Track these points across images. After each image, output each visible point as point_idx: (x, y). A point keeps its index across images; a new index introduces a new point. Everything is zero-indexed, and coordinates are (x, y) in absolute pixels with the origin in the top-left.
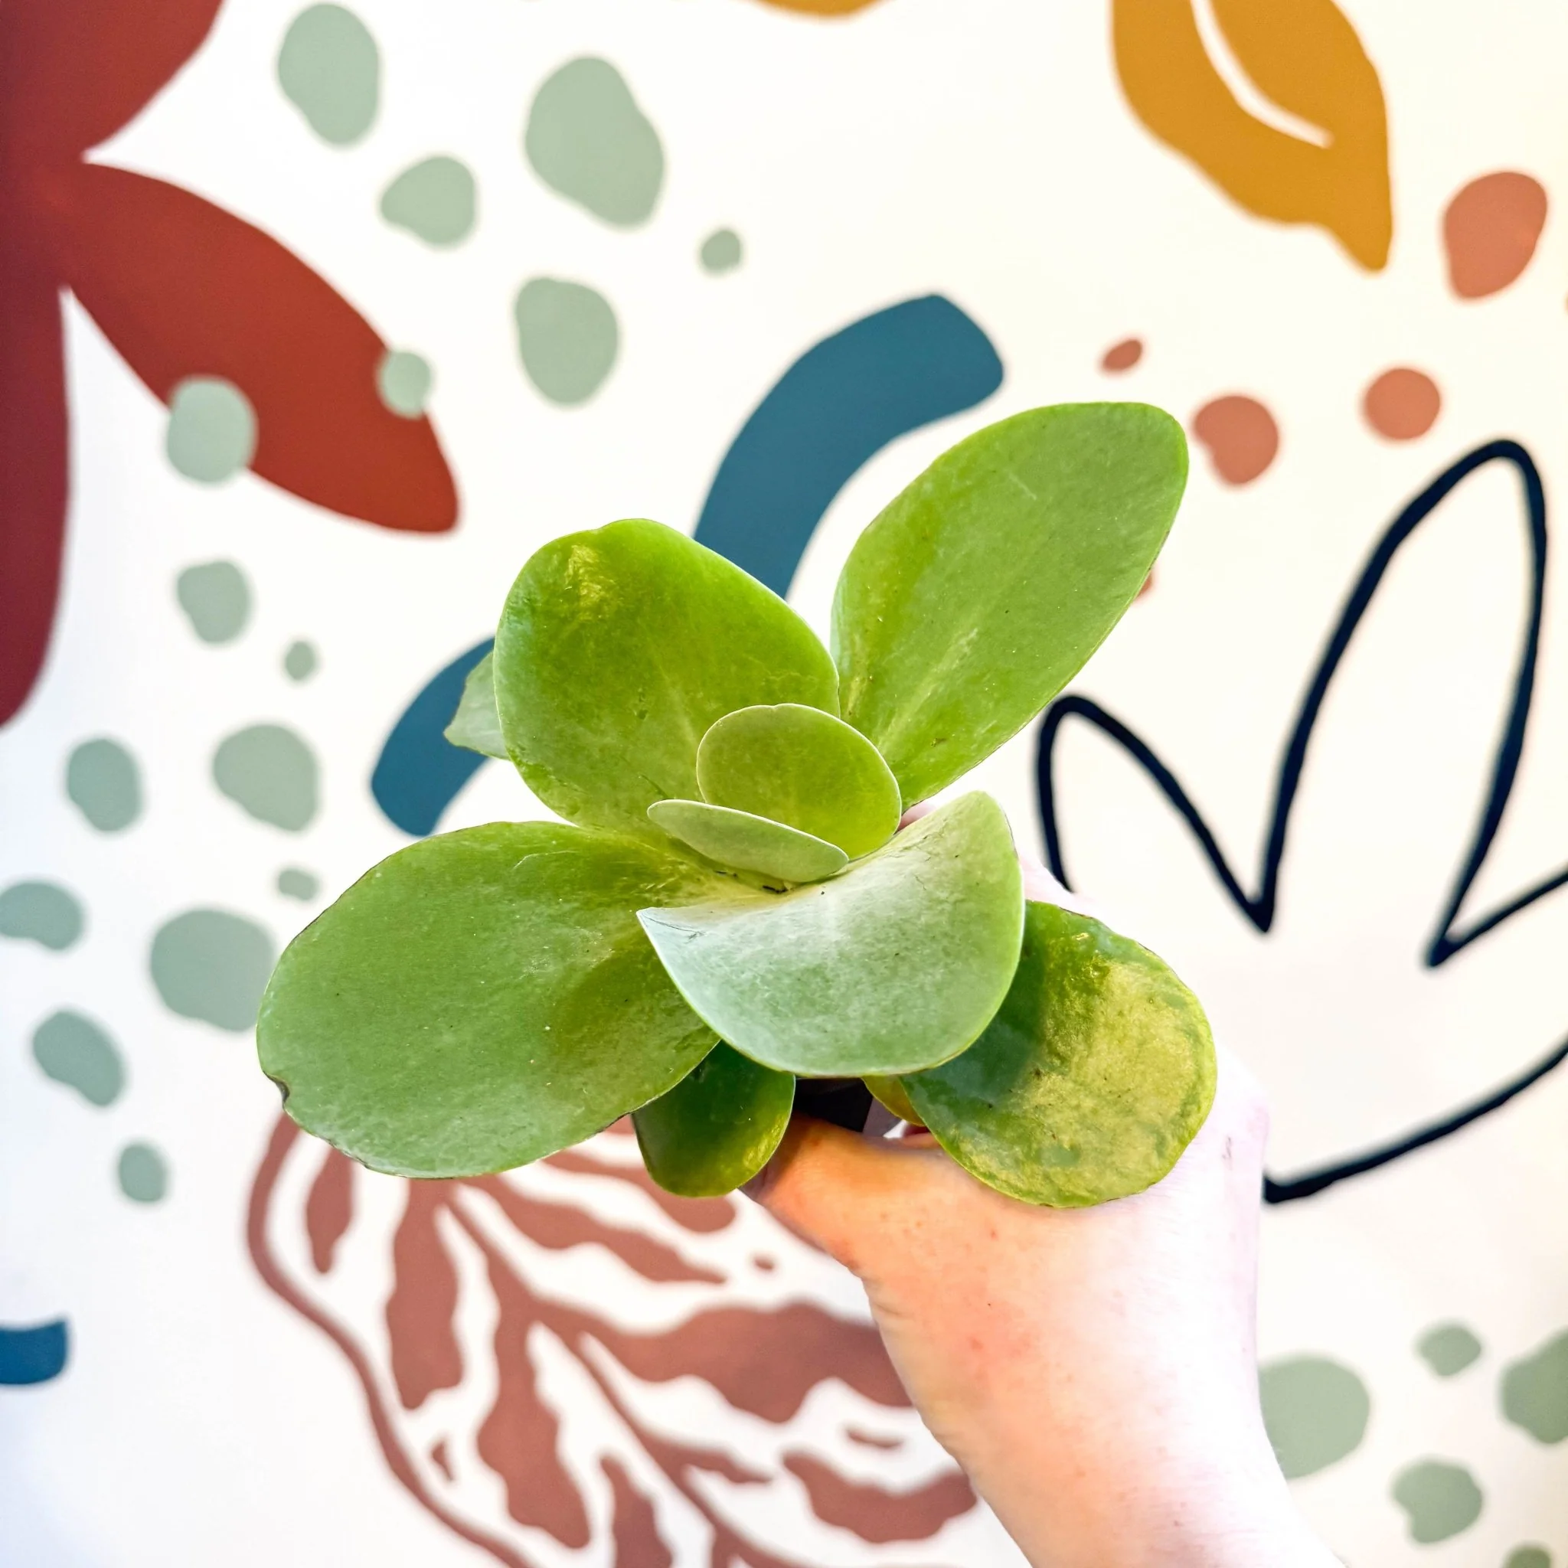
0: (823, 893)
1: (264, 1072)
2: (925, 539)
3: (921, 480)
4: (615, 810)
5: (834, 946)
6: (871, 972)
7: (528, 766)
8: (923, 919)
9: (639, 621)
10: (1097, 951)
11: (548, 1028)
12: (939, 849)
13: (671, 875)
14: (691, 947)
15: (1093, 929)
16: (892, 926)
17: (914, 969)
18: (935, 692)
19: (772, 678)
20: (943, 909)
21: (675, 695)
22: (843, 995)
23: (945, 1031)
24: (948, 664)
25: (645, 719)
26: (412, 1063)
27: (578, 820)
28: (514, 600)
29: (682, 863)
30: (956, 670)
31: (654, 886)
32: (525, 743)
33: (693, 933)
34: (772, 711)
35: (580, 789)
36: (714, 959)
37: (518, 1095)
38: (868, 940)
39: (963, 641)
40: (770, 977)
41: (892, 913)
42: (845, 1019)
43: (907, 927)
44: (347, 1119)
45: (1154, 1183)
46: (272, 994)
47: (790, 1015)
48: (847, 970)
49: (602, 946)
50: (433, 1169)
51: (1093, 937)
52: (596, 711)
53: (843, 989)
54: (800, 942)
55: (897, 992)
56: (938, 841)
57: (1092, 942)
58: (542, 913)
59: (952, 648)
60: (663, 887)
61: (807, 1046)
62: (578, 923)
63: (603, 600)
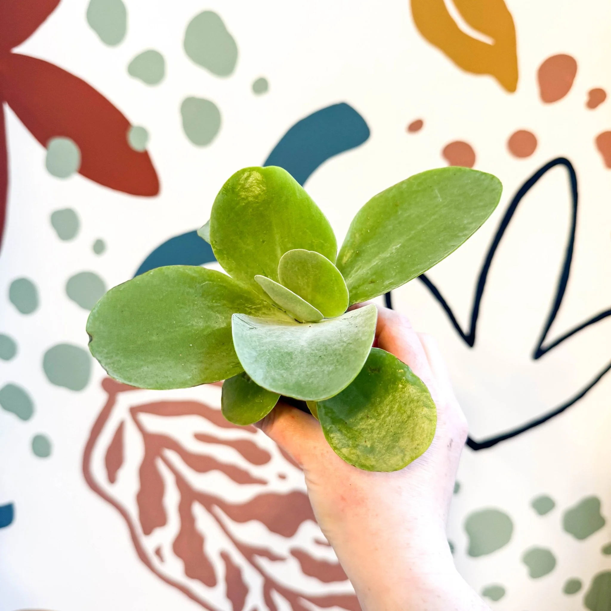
0: (310, 326)
1: (87, 331)
2: (397, 206)
3: (402, 183)
4: (246, 274)
5: (301, 347)
6: (309, 360)
7: (217, 249)
8: (335, 346)
9: (271, 205)
10: (404, 378)
11: (191, 345)
12: (353, 322)
13: (260, 304)
14: (249, 332)
15: (406, 369)
16: (323, 346)
17: (324, 363)
18: (377, 264)
19: (314, 241)
20: (343, 345)
21: (277, 237)
22: (295, 366)
23: (325, 389)
24: (387, 255)
25: (264, 243)
26: (139, 343)
27: (232, 275)
28: (227, 185)
29: (265, 301)
30: (387, 258)
31: (251, 306)
32: (217, 240)
33: (253, 327)
34: (308, 253)
35: (235, 263)
36: (254, 339)
37: (171, 365)
38: (313, 348)
39: (394, 248)
40: (272, 351)
41: (326, 341)
42: (292, 374)
43: (329, 348)
44: (109, 355)
45: (396, 470)
46: (99, 304)
47: (273, 367)
48: (301, 357)
49: (223, 322)
50: (130, 381)
51: (405, 372)
52: (247, 236)
53: (296, 363)
54: (290, 342)
55: (314, 370)
56: (354, 319)
57: (404, 374)
58: (205, 304)
59: (390, 249)
60: (254, 308)
61: (274, 380)
62: (217, 311)
63: (260, 194)
